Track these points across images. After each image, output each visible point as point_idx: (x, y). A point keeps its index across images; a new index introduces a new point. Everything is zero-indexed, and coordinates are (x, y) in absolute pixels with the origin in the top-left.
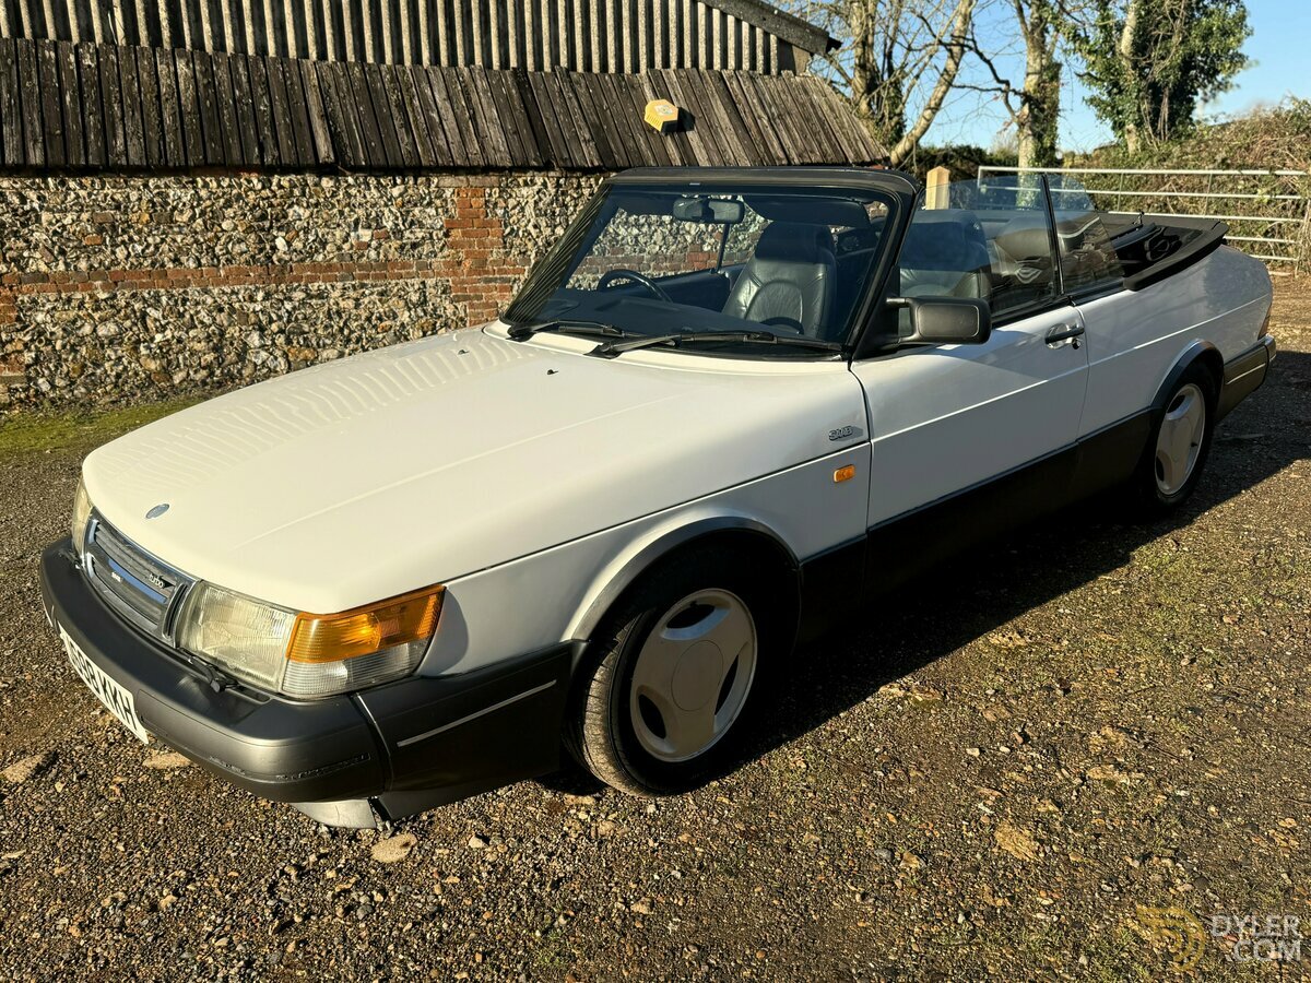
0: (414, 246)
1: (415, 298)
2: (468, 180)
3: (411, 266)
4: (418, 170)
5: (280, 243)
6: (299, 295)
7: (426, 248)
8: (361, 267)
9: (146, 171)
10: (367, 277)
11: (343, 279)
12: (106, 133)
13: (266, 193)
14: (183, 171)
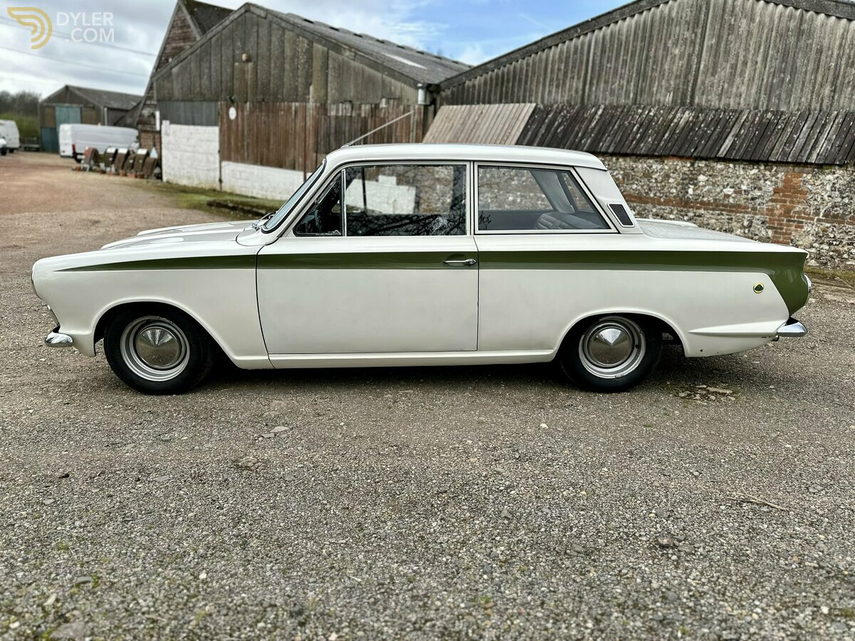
0: (753, 199)
1: (746, 223)
2: (794, 169)
3: (748, 208)
4: (767, 163)
5: (690, 191)
6: (691, 214)
7: (758, 201)
8: (723, 205)
9: (647, 156)
10: (724, 210)
11: (713, 210)
12: (640, 142)
13: (692, 169)
14: (661, 158)
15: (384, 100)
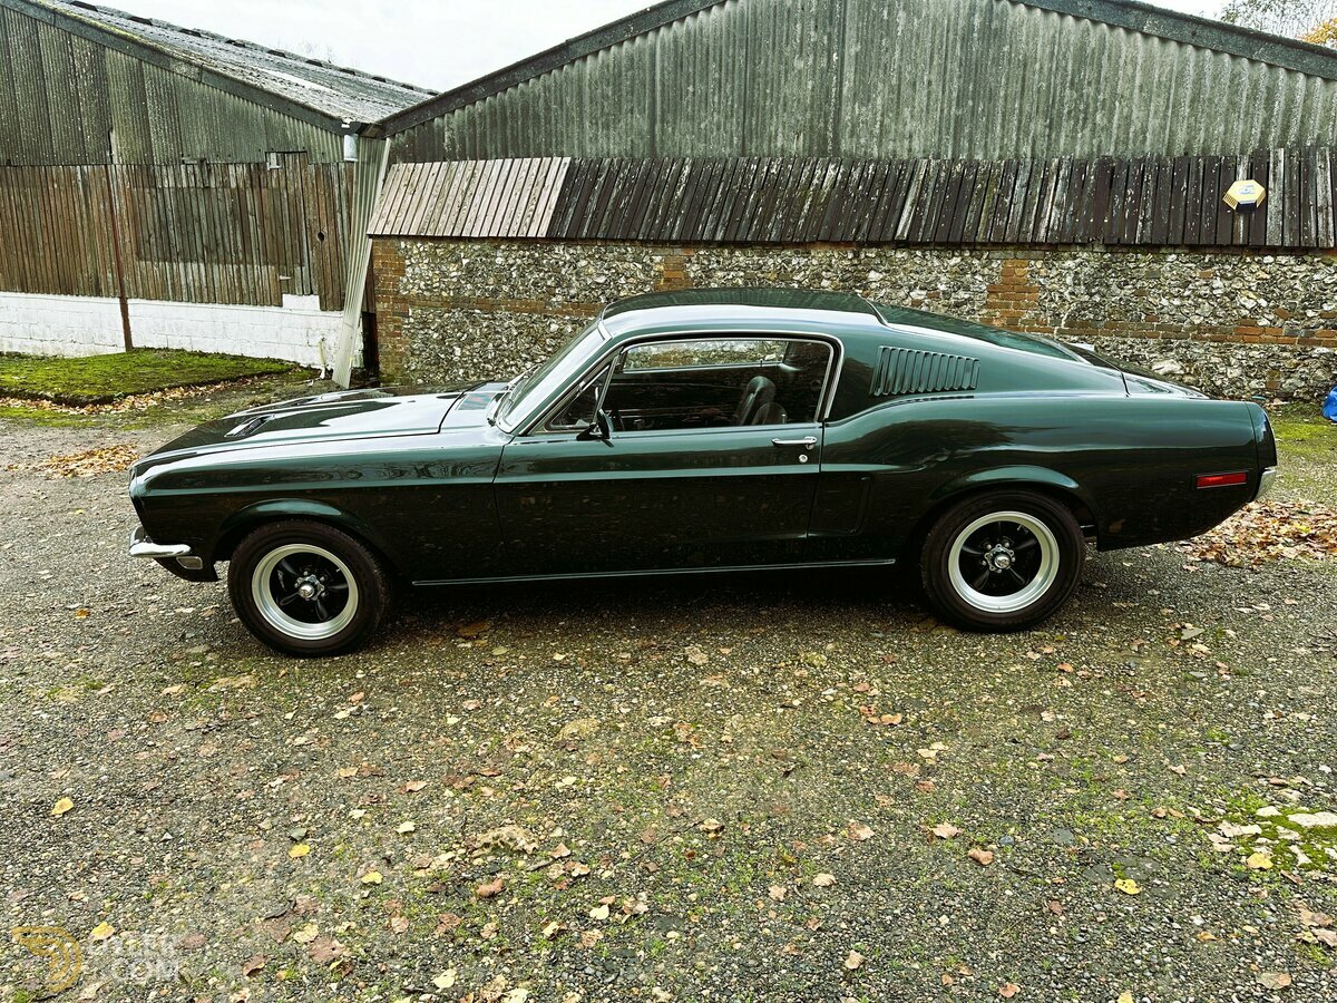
2: (1015, 255)
7: (966, 308)
9: (781, 244)
12: (764, 220)
13: (856, 262)
14: (803, 246)
15: (273, 156)
